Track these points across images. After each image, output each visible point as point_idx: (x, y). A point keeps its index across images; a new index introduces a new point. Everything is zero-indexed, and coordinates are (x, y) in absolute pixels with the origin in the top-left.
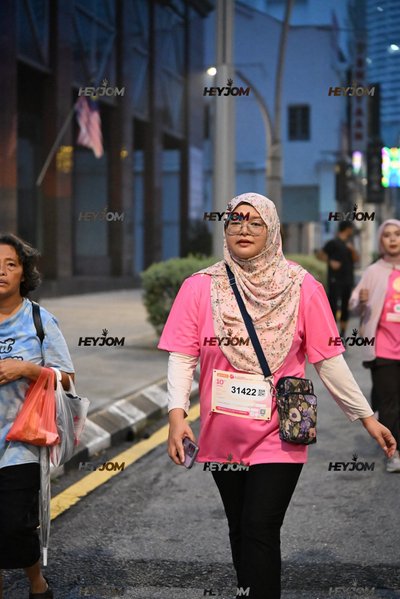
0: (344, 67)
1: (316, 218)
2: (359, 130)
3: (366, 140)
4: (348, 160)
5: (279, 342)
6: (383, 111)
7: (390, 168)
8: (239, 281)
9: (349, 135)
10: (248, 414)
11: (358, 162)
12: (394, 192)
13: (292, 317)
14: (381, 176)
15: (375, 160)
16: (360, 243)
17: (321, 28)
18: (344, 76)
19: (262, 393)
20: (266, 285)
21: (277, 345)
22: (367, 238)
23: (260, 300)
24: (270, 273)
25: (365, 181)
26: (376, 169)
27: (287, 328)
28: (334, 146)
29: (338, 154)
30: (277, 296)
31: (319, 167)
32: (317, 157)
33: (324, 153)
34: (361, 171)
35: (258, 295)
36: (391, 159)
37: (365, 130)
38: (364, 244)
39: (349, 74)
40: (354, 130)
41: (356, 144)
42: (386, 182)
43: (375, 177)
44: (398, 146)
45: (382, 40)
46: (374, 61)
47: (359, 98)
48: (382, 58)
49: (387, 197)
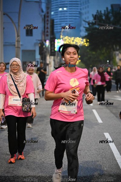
0: (43, 14)
1: (35, 60)
2: (47, 33)
3: (49, 37)
4: (44, 42)
5: (23, 89)
6: (55, 28)
7: (58, 46)
9: (44, 35)
10: (17, 105)
11: (48, 43)
14: (55, 48)
15: (53, 43)
16: (48, 68)
17: (36, 2)
18: (43, 17)
19: (20, 100)
20: (20, 77)
22: (51, 66)
23: (18, 81)
25: (50, 49)
26: (53, 46)
28: (40, 38)
29: (41, 40)
31: (35, 44)
32: (35, 41)
33: (36, 40)
34: (48, 46)
36: (58, 43)
37: (49, 34)
38: (50, 68)
39: (45, 16)
40: (46, 33)
41: (46, 37)
43: (53, 48)
44: (60, 39)
45: (57, 6)
46: (54, 13)
47: (47, 24)
48: (57, 12)
49: (56, 54)
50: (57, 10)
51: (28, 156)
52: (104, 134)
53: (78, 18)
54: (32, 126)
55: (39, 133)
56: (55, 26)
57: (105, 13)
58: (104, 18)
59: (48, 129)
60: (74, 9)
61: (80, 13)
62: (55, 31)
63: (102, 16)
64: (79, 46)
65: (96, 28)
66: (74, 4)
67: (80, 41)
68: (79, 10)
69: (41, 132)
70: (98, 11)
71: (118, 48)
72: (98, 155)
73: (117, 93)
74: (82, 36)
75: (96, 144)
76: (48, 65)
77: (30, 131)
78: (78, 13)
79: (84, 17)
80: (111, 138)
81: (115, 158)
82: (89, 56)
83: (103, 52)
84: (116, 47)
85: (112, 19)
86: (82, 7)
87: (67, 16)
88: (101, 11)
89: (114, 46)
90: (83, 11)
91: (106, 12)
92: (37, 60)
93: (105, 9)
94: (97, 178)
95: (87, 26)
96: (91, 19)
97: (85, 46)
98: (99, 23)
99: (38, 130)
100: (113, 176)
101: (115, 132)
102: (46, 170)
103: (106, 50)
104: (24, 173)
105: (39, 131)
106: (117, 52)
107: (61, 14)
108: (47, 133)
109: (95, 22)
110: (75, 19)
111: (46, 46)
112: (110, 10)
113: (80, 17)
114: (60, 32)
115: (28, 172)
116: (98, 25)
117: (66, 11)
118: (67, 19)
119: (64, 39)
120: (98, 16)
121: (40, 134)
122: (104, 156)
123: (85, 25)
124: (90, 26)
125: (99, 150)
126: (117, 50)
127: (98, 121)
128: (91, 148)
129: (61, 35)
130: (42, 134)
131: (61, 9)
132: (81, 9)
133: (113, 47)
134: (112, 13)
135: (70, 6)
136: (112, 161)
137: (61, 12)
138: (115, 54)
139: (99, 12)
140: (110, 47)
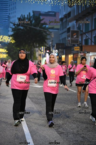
57: (28, 17)
58: (27, 21)
60: (4, 13)
61: (9, 17)
64: (7, 43)
65: (20, 29)
66: (4, 9)
68: (8, 14)
70: (22, 15)
71: (38, 45)
74: (10, 35)
78: (7, 16)
79: (11, 20)
82: (15, 51)
84: (36, 44)
85: (33, 22)
86: (10, 12)
88: (24, 16)
90: (11, 15)
93: (28, 14)
96: (17, 22)
97: (12, 42)
103: (28, 47)
106: (37, 49)
109: (20, 24)
110: (5, 21)
112: (32, 15)
113: (9, 20)
116: (22, 26)
120: (22, 19)
123: (13, 26)
124: (15, 27)
126: (37, 47)
132: (9, 14)
133: (34, 45)
134: (34, 18)
138: (35, 50)
140: (31, 44)
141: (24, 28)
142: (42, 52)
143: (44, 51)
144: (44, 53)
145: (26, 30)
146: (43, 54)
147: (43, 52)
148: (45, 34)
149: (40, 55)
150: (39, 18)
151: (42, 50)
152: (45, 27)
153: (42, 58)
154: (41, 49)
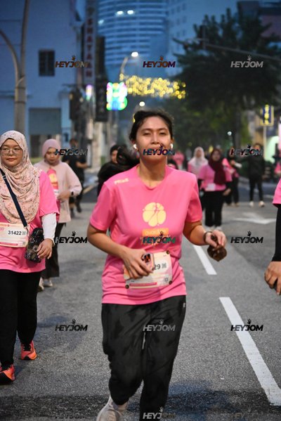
0: (80, 24)
1: (59, 131)
2: (89, 70)
3: (93, 78)
4: (82, 91)
6: (107, 57)
7: (113, 97)
8: (8, 178)
9: (82, 74)
10: (17, 245)
11: (89, 92)
12: (116, 114)
13: (37, 193)
14: (106, 103)
15: (101, 91)
16: (91, 150)
18: (79, 31)
19: (24, 233)
21: (31, 210)
22: (97, 146)
24: (24, 172)
25: (94, 106)
26: (102, 98)
27: (35, 200)
28: (72, 81)
29: (75, 86)
30: (29, 184)
31: (61, 95)
32: (60, 88)
33: (64, 85)
34: (91, 99)
35: (18, 185)
36: (114, 91)
37: (93, 70)
38: (94, 150)
39: (83, 29)
40: (86, 71)
41: (87, 79)
42: (109, 107)
43: (102, 104)
44: (118, 82)
45: (111, 6)
46: (105, 22)
47: (90, 47)
48: (111, 20)
49: (110, 118)
50: (113, 14)
51: (46, 351)
52: (219, 300)
53: (159, 32)
54: (53, 283)
55: (70, 298)
56: (107, 52)
57: (223, 21)
58: (220, 33)
59: (90, 289)
60: (152, 12)
61: (166, 22)
62: (107, 63)
63: (217, 30)
64: (164, 98)
65: (202, 58)
66: (153, 1)
67: (164, 88)
68: (163, 15)
69: (74, 298)
70: (206, 17)
71: (253, 102)
72: (206, 347)
73: (250, 207)
74: (170, 75)
75: (201, 322)
76: (90, 142)
77: (48, 294)
78: (160, 21)
79: (174, 31)
80: (237, 308)
81: (244, 353)
82: (185, 121)
83: (217, 112)
84: (249, 100)
85: (240, 35)
86: (169, 9)
87: (134, 30)
88: (213, 18)
89: (245, 99)
90: (172, 18)
91: (226, 19)
92: (64, 132)
93: (224, 13)
94: (204, 398)
95: (182, 52)
96: (191, 36)
97: (176, 98)
98: (211, 45)
99: (68, 292)
100: (239, 394)
101: (244, 296)
102: (86, 382)
103: (225, 109)
104: (35, 389)
105: (70, 295)
106: (251, 113)
107: (122, 25)
108: (87, 300)
109: (201, 42)
110: (155, 35)
111: (85, 99)
112: (236, 14)
113: (166, 31)
114: (119, 66)
115: (44, 388)
116: (208, 49)
117: (133, 18)
118: (134, 35)
119: (127, 82)
120: (208, 28)
121: (73, 302)
122: (220, 350)
123: (178, 49)
124: (188, 52)
125: (208, 335)
126: (251, 108)
127: (206, 272)
128: (189, 331)
129: (120, 73)
130: (78, 302)
131: (120, 13)
132: (167, 13)
133: (241, 101)
134: (240, 22)
135: (142, 7)
136: (237, 361)
137: (121, 18)
138: (246, 118)
139: (210, 19)
140: (235, 100)
141: (213, 54)
142: (267, 122)
143: (273, 119)
144: (272, 123)
145: (217, 59)
146: (268, 127)
147: (269, 120)
148: (274, 68)
149: (260, 130)
150: (257, 22)
151: (267, 116)
152: (275, 48)
153: (265, 138)
154: (264, 112)
